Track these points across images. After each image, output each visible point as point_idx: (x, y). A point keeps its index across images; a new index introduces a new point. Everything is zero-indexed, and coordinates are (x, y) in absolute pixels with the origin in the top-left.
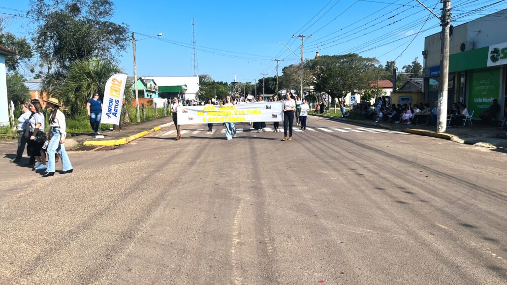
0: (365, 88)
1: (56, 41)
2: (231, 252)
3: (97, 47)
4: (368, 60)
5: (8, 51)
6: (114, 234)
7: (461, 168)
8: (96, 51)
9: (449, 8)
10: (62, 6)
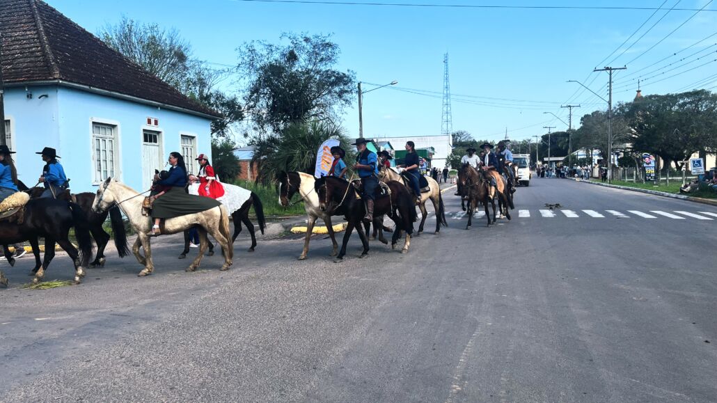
1: (269, 99)
6: (297, 360)
8: (315, 109)
10: (276, 56)
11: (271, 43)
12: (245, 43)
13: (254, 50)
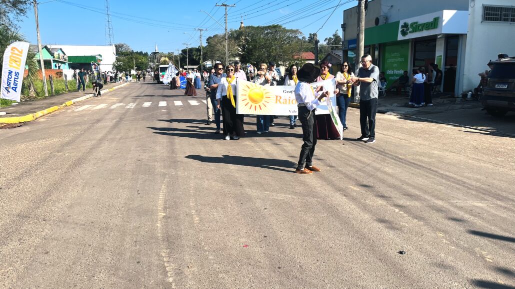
0: (289, 60)
4: (292, 31)
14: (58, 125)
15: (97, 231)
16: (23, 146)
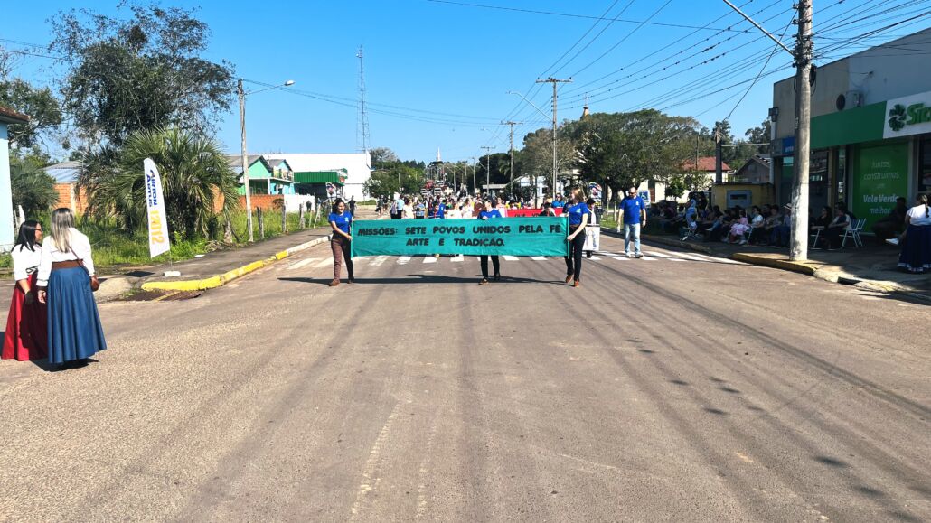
0: (672, 172)
1: (102, 96)
2: (351, 513)
3: (176, 106)
4: (680, 120)
5: (13, 117)
7: (815, 337)
8: (176, 113)
9: (808, 33)
10: (112, 33)
11: (103, 14)
12: (60, 12)
13: (76, 22)
14: (253, 296)
15: (250, 514)
16: (190, 334)
